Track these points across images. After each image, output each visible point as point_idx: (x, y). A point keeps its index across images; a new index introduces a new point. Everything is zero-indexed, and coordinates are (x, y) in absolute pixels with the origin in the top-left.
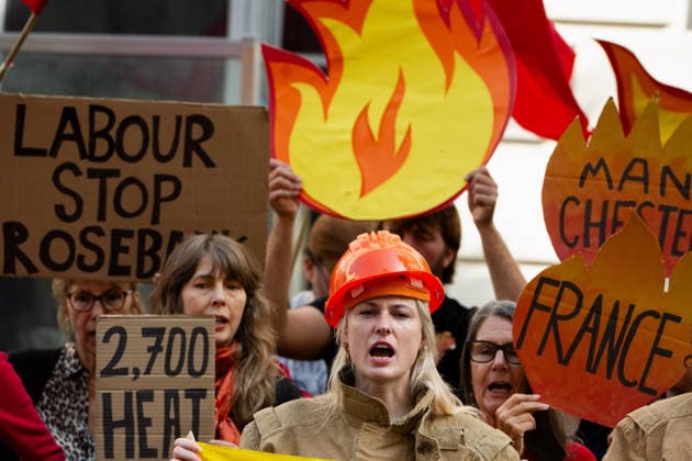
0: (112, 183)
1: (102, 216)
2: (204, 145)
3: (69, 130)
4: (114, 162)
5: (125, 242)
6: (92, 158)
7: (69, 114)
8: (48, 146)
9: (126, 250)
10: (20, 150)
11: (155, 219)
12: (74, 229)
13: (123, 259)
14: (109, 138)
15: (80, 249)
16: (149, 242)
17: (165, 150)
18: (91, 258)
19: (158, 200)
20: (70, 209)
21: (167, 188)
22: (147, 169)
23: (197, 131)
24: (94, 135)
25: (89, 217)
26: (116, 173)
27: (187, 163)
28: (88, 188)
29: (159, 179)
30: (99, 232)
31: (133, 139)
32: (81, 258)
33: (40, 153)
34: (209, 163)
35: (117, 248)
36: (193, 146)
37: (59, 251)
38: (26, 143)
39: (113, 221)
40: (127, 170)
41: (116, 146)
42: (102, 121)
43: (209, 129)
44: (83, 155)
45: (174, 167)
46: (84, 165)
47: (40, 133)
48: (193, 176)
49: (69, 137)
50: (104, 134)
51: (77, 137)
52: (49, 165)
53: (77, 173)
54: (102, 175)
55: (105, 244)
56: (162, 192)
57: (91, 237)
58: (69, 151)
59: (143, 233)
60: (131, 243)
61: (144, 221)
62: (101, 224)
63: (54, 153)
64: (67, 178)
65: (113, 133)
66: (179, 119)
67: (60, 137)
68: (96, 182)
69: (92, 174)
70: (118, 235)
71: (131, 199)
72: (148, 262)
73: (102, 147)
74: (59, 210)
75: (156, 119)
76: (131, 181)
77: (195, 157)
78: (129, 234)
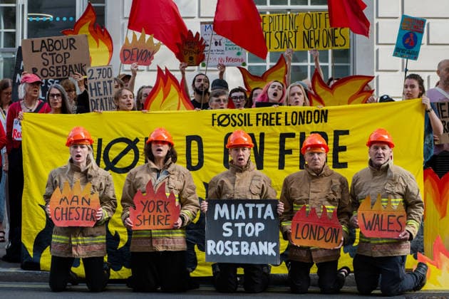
0: (55, 56)
1: (53, 64)
2: (74, 45)
3: (43, 45)
4: (55, 51)
5: (59, 69)
6: (49, 51)
7: (43, 41)
9: (60, 71)
10: (33, 51)
11: (65, 63)
12: (47, 67)
13: (59, 73)
15: (49, 72)
16: (65, 69)
17: (65, 47)
18: (52, 74)
19: (65, 58)
20: (46, 63)
21: (67, 55)
22: (62, 52)
23: (72, 42)
24: (49, 46)
25: (50, 64)
26: (55, 53)
27: (71, 49)
28: (49, 58)
29: (65, 53)
30: (53, 67)
31: (58, 45)
32: (50, 74)
33: (38, 51)
34: (76, 49)
35: (58, 71)
36: (71, 45)
37: (45, 73)
38: (35, 49)
39: (56, 64)
40: (58, 52)
41: (54, 48)
42: (50, 42)
43: (74, 41)
44: (47, 51)
45: (68, 50)
46: (48, 53)
48: (72, 52)
50: (51, 45)
51: (45, 46)
52: (40, 54)
53: (47, 54)
54: (52, 54)
55: (55, 70)
56: (66, 56)
57: (52, 69)
58: (44, 50)
59: (63, 66)
60: (61, 69)
61: (63, 64)
63: (41, 51)
64: (44, 56)
65: (53, 44)
66: (67, 40)
67: (42, 47)
68: (51, 56)
69: (50, 54)
70: (57, 68)
71: (59, 59)
72: (65, 73)
73: (51, 48)
74: (44, 63)
75: (62, 40)
76: (59, 55)
78: (60, 67)
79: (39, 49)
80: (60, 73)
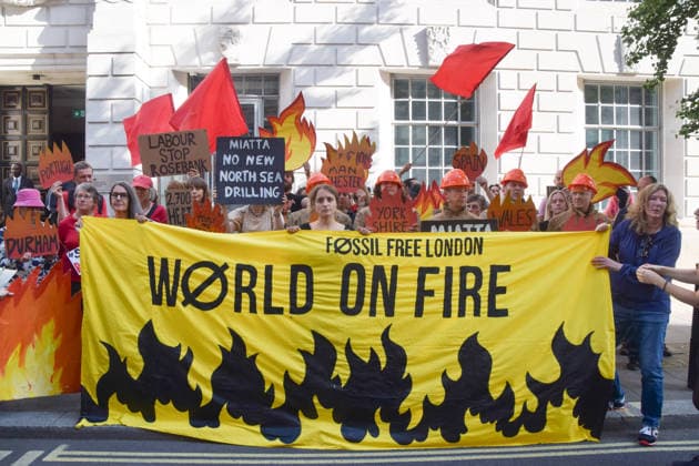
0: (173, 152)
1: (172, 160)
2: (193, 140)
3: (161, 141)
4: (173, 147)
5: (179, 165)
6: (168, 147)
7: (160, 137)
11: (185, 159)
15: (169, 169)
17: (184, 142)
18: (171, 171)
19: (184, 154)
21: (186, 151)
22: (181, 147)
23: (191, 137)
25: (169, 161)
26: (173, 149)
27: (190, 144)
28: (167, 154)
29: (184, 149)
30: (172, 164)
31: (176, 142)
32: (169, 171)
33: (155, 147)
34: (195, 144)
35: (177, 167)
36: (190, 141)
37: (164, 170)
38: (152, 145)
39: (175, 161)
40: (176, 148)
41: (173, 143)
42: (168, 137)
43: (193, 136)
45: (187, 146)
47: (154, 143)
48: (193, 148)
50: (169, 140)
52: (158, 150)
53: (165, 150)
54: (171, 150)
57: (170, 166)
58: (162, 146)
59: (182, 163)
61: (182, 160)
62: (172, 162)
65: (171, 140)
66: (187, 135)
67: (159, 143)
68: (170, 152)
69: (168, 150)
70: (177, 164)
71: (178, 155)
74: (162, 160)
75: (181, 136)
76: (177, 151)
78: (179, 163)
79: (156, 144)
80: (180, 169)
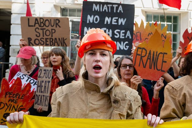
0: (45, 31)
1: (43, 36)
2: (59, 24)
3: (37, 22)
4: (45, 27)
5: (47, 40)
6: (41, 27)
7: (36, 19)
8: (34, 25)
9: (48, 41)
10: (29, 26)
11: (52, 36)
12: (39, 38)
13: (47, 43)
14: (43, 23)
15: (40, 41)
16: (51, 40)
17: (52, 25)
18: (42, 43)
19: (52, 33)
20: (38, 35)
21: (53, 31)
22: (50, 28)
23: (57, 22)
24: (41, 23)
25: (41, 36)
26: (45, 29)
27: (56, 27)
28: (41, 32)
29: (52, 30)
30: (43, 39)
32: (41, 43)
34: (60, 27)
35: (46, 41)
36: (57, 24)
37: (37, 42)
39: (45, 37)
40: (47, 28)
41: (45, 25)
42: (42, 20)
43: (59, 21)
44: (39, 26)
45: (54, 28)
46: (40, 28)
48: (57, 29)
49: (37, 23)
50: (42, 22)
51: (38, 23)
52: (34, 28)
53: (39, 29)
55: (44, 40)
57: (42, 39)
58: (37, 26)
59: (50, 38)
60: (48, 40)
62: (43, 37)
63: (35, 26)
64: (37, 30)
65: (44, 22)
66: (54, 20)
67: (35, 23)
68: (42, 30)
70: (46, 39)
71: (48, 33)
72: (51, 43)
73: (42, 25)
74: (36, 35)
75: (51, 20)
76: (48, 30)
77: (57, 26)
78: (48, 39)
